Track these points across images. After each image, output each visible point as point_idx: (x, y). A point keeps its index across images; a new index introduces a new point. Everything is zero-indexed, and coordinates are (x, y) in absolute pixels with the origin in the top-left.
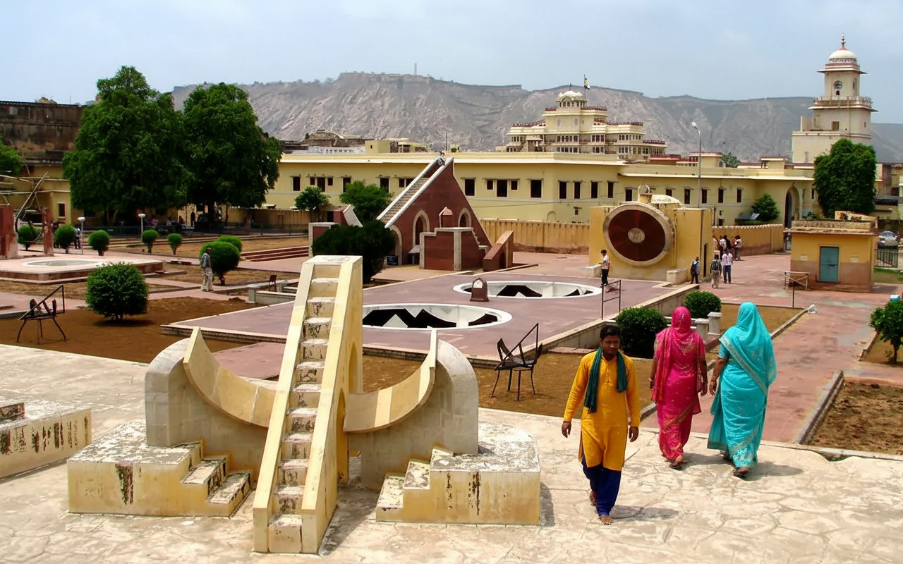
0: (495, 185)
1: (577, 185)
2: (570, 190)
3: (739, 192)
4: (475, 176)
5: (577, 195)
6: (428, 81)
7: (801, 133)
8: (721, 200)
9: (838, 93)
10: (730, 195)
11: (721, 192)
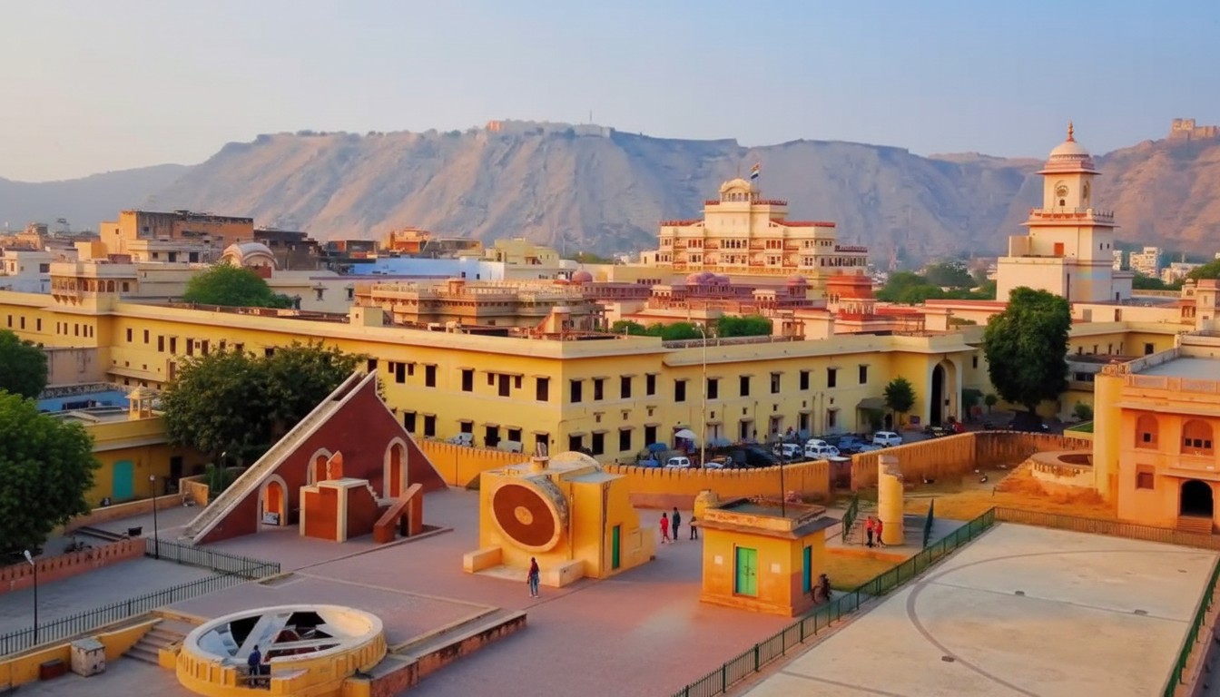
0: (496, 380)
1: (599, 384)
2: (588, 390)
3: (863, 370)
4: (474, 367)
5: (599, 396)
6: (607, 134)
7: (1010, 259)
8: (832, 383)
9: (1062, 203)
10: (848, 375)
11: (832, 375)
